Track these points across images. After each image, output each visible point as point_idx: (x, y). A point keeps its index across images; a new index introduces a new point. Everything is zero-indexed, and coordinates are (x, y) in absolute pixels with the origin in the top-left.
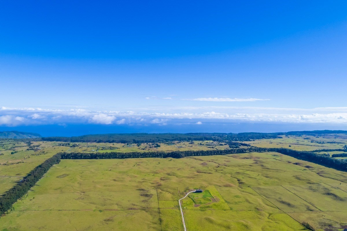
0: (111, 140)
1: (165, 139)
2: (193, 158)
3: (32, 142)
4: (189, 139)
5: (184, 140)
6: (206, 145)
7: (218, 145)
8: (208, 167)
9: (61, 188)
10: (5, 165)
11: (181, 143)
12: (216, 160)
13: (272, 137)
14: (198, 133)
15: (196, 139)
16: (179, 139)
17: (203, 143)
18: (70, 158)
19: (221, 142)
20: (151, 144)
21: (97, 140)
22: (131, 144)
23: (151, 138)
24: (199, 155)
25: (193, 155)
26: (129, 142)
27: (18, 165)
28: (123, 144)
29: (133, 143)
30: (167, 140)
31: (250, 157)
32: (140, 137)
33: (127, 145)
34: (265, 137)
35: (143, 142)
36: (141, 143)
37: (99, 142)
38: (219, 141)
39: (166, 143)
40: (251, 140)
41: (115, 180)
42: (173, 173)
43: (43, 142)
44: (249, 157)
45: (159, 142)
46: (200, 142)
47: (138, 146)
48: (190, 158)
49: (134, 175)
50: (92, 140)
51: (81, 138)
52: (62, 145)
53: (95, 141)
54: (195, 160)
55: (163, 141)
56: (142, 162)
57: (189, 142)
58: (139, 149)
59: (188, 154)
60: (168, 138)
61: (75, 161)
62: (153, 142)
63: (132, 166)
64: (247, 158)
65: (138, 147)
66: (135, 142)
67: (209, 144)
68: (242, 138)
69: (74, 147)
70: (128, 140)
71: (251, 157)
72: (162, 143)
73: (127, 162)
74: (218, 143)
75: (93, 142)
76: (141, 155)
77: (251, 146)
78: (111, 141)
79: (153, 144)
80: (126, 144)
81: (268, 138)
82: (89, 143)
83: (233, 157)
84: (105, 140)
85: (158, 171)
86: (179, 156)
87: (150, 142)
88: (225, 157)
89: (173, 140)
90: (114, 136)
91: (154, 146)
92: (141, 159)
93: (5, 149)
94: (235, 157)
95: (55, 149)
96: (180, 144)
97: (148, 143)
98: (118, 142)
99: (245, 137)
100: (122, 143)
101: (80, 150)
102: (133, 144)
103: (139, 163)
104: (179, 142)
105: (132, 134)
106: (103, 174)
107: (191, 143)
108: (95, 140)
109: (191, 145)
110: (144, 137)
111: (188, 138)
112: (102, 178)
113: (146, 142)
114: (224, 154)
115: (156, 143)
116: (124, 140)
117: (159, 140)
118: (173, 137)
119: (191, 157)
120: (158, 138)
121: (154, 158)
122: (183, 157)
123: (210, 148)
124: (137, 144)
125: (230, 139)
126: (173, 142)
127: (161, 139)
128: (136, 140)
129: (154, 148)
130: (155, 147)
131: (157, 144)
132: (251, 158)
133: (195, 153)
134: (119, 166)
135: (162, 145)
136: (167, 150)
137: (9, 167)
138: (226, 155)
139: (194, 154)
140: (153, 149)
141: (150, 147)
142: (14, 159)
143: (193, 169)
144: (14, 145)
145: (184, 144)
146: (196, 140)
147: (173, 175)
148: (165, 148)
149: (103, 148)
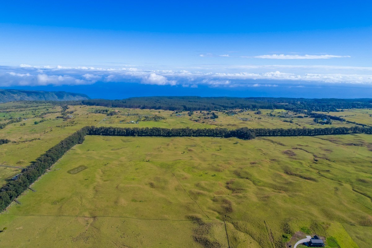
0: (158, 105)
1: (223, 107)
2: (269, 140)
3: (69, 106)
4: (254, 107)
5: (247, 108)
6: (279, 116)
7: (295, 117)
8: (301, 163)
9: (64, 198)
10: (15, 143)
11: (244, 112)
12: (307, 146)
13: (366, 107)
14: (261, 98)
15: (262, 107)
16: (240, 106)
17: (273, 113)
18: (99, 134)
19: (298, 113)
20: (205, 112)
21: (142, 106)
22: (181, 112)
23: (205, 105)
24: (277, 136)
25: (268, 135)
26: (179, 109)
27: (31, 143)
28: (171, 112)
29: (183, 110)
30: (225, 108)
31: (360, 143)
32: (192, 102)
33: (177, 113)
34: (357, 106)
35: (195, 109)
36: (194, 111)
37: (143, 108)
38: (295, 111)
39: (224, 112)
40: (338, 110)
41: (152, 185)
42: (246, 173)
43: (81, 107)
44: (358, 143)
45: (216, 109)
46: (269, 111)
47: (190, 115)
48: (264, 140)
49: (183, 175)
50: (136, 105)
51: (124, 103)
52: (98, 112)
53: (139, 107)
54: (272, 143)
55: (220, 109)
56: (194, 144)
57: (254, 110)
58: (191, 120)
59: (261, 133)
60: (227, 105)
61: (106, 139)
62: (208, 109)
63: (180, 153)
64: (355, 145)
65: (189, 117)
66: (186, 109)
67: (282, 115)
68: (324, 106)
69: (111, 115)
70: (178, 106)
71: (362, 143)
72: (219, 111)
73: (174, 144)
74: (295, 114)
75: (136, 107)
76: (194, 133)
77: (347, 121)
78: (157, 107)
79: (208, 114)
80: (175, 112)
81: (360, 108)
82: (131, 109)
83: (330, 141)
84: (150, 106)
85: (221, 166)
86: (249, 136)
87: (204, 109)
88: (317, 141)
89: (232, 108)
90: (162, 100)
91: (210, 116)
92: (193, 140)
93: (34, 116)
94: (334, 141)
95: (88, 118)
96: (242, 113)
97: (202, 112)
98: (166, 109)
99: (328, 106)
100: (170, 110)
101: (117, 120)
102: (183, 112)
103: (191, 146)
104: (242, 111)
105: (183, 98)
106: (137, 169)
107: (258, 113)
108: (138, 105)
109: (257, 116)
110: (197, 102)
111: (252, 105)
112: (133, 179)
113: (199, 109)
114: (314, 134)
115: (212, 112)
116: (173, 106)
117: (215, 108)
118: (232, 104)
119: (265, 137)
120: (213, 104)
121: (212, 138)
122: (254, 138)
123: (287, 121)
124: (188, 112)
125: (308, 108)
126: (234, 110)
127: (217, 106)
128: (187, 106)
129: (211, 120)
130: (211, 118)
131: (213, 114)
132: (361, 145)
133: (271, 131)
134: (162, 152)
135: (220, 115)
136: (228, 124)
137: (18, 146)
138: (317, 136)
139: (269, 133)
140: (209, 121)
141: (205, 118)
142: (33, 133)
143: (275, 164)
144: (48, 110)
145: (249, 114)
146: (263, 109)
147: (247, 178)
148: (224, 119)
149: (145, 117)
